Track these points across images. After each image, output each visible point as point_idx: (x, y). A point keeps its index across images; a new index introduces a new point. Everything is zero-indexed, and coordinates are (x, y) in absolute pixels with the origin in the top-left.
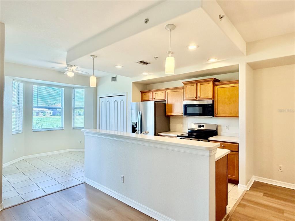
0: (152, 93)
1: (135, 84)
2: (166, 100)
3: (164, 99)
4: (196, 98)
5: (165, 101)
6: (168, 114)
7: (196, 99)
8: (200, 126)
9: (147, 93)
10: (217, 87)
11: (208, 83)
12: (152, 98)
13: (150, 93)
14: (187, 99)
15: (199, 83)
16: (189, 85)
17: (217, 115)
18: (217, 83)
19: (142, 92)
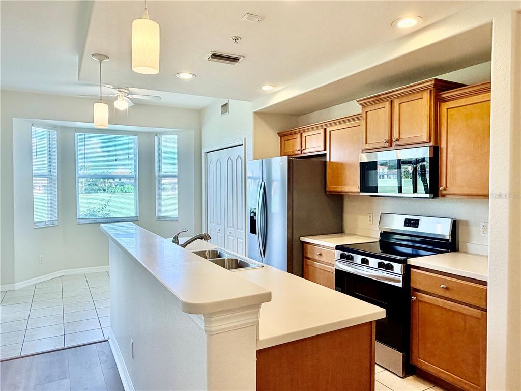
0: (299, 136)
1: (260, 115)
2: (327, 152)
3: (322, 148)
4: (390, 142)
5: (325, 155)
6: (331, 187)
7: (391, 146)
8: (408, 223)
9: (290, 137)
10: (444, 107)
11: (418, 96)
12: (299, 148)
13: (295, 136)
14: (368, 147)
15: (396, 98)
16: (374, 107)
17: (444, 193)
18: (445, 95)
19: (282, 136)
